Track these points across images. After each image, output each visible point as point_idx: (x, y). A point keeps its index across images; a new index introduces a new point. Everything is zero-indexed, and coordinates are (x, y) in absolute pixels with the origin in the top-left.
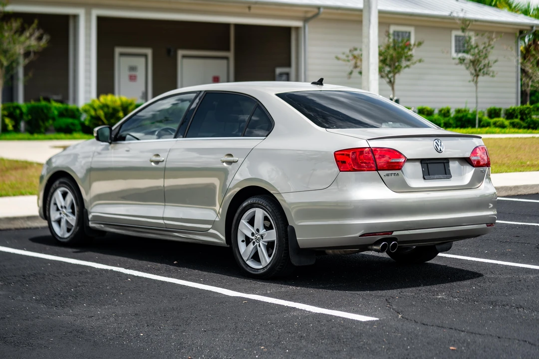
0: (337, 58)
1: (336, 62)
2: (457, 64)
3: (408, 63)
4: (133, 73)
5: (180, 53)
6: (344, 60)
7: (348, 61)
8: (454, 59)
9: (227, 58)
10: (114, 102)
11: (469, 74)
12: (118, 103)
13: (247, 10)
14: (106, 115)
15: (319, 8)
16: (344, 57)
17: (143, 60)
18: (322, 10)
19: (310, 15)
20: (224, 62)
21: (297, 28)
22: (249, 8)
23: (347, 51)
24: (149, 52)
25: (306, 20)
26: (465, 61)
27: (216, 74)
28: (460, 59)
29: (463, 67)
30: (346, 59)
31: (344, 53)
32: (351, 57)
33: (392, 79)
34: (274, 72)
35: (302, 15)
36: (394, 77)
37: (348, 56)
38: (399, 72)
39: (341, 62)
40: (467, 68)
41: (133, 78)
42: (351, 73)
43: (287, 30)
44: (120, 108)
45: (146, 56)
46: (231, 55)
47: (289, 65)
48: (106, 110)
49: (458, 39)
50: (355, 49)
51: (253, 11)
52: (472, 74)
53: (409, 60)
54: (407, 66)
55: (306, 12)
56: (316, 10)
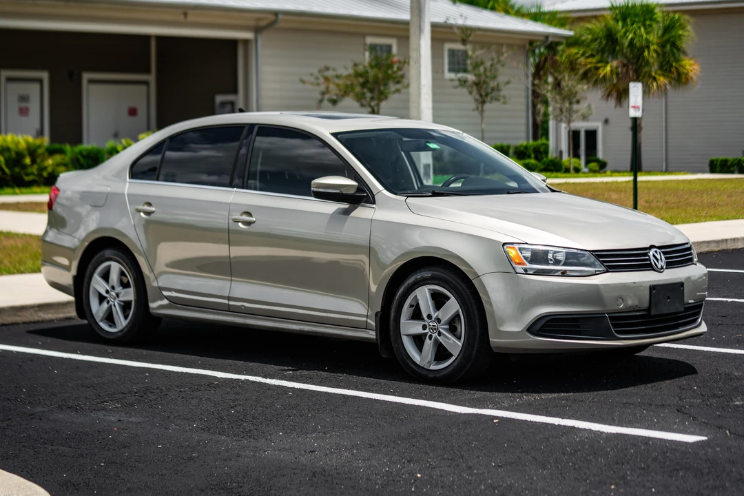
0: (303, 81)
1: (301, 86)
2: (456, 87)
3: (398, 86)
4: (24, 105)
5: (86, 76)
6: (312, 84)
7: (318, 84)
8: (452, 80)
9: (146, 83)
10: (17, 144)
11: (473, 100)
12: (23, 145)
13: (181, 18)
14: (7, 162)
15: (276, 13)
16: (312, 79)
17: (37, 86)
18: (280, 17)
19: (263, 23)
20: (144, 88)
21: (246, 42)
22: (185, 15)
23: (315, 71)
24: (45, 75)
25: (258, 30)
26: (467, 84)
27: (132, 105)
28: (459, 80)
29: (465, 91)
30: (315, 81)
31: (311, 75)
32: (321, 80)
33: (376, 109)
34: (213, 100)
35: (252, 23)
36: (378, 105)
37: (317, 78)
38: (386, 98)
39: (308, 86)
40: (471, 93)
41: (24, 112)
42: (321, 101)
43: (233, 43)
44: (26, 153)
45: (40, 81)
46: (152, 78)
47: (235, 91)
48: (7, 155)
49: (452, 53)
50: (327, 69)
51: (190, 18)
52: (476, 100)
53: (398, 82)
54: (398, 91)
55: (259, 19)
56: (272, 17)
